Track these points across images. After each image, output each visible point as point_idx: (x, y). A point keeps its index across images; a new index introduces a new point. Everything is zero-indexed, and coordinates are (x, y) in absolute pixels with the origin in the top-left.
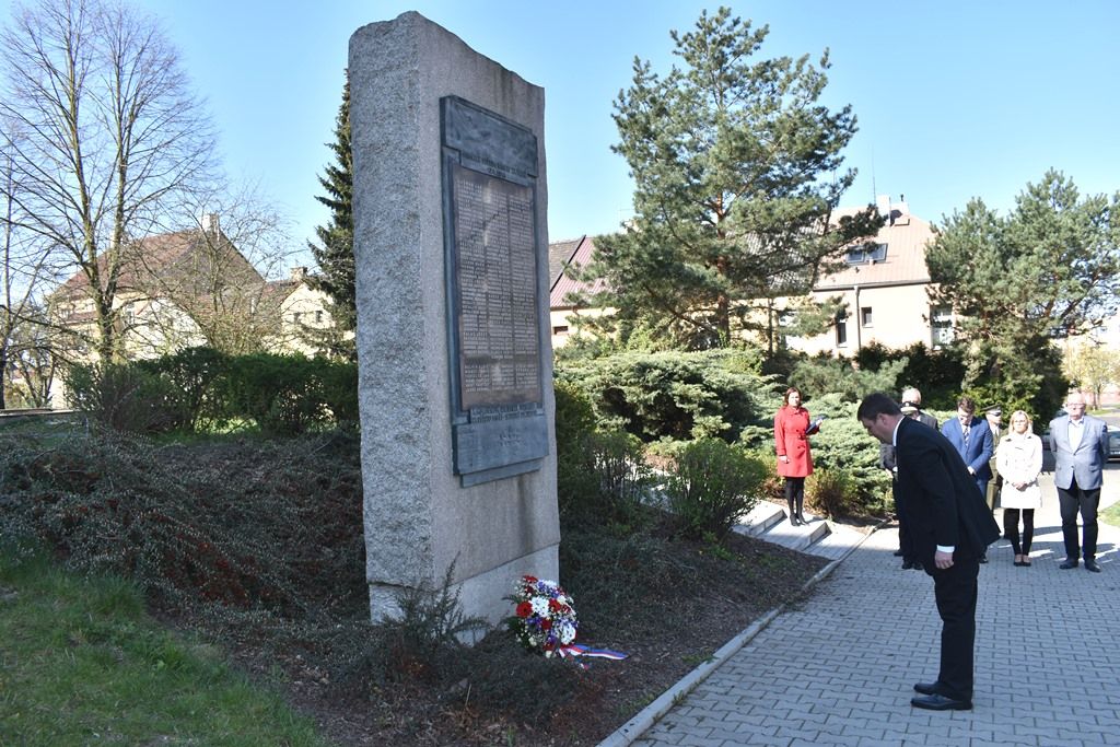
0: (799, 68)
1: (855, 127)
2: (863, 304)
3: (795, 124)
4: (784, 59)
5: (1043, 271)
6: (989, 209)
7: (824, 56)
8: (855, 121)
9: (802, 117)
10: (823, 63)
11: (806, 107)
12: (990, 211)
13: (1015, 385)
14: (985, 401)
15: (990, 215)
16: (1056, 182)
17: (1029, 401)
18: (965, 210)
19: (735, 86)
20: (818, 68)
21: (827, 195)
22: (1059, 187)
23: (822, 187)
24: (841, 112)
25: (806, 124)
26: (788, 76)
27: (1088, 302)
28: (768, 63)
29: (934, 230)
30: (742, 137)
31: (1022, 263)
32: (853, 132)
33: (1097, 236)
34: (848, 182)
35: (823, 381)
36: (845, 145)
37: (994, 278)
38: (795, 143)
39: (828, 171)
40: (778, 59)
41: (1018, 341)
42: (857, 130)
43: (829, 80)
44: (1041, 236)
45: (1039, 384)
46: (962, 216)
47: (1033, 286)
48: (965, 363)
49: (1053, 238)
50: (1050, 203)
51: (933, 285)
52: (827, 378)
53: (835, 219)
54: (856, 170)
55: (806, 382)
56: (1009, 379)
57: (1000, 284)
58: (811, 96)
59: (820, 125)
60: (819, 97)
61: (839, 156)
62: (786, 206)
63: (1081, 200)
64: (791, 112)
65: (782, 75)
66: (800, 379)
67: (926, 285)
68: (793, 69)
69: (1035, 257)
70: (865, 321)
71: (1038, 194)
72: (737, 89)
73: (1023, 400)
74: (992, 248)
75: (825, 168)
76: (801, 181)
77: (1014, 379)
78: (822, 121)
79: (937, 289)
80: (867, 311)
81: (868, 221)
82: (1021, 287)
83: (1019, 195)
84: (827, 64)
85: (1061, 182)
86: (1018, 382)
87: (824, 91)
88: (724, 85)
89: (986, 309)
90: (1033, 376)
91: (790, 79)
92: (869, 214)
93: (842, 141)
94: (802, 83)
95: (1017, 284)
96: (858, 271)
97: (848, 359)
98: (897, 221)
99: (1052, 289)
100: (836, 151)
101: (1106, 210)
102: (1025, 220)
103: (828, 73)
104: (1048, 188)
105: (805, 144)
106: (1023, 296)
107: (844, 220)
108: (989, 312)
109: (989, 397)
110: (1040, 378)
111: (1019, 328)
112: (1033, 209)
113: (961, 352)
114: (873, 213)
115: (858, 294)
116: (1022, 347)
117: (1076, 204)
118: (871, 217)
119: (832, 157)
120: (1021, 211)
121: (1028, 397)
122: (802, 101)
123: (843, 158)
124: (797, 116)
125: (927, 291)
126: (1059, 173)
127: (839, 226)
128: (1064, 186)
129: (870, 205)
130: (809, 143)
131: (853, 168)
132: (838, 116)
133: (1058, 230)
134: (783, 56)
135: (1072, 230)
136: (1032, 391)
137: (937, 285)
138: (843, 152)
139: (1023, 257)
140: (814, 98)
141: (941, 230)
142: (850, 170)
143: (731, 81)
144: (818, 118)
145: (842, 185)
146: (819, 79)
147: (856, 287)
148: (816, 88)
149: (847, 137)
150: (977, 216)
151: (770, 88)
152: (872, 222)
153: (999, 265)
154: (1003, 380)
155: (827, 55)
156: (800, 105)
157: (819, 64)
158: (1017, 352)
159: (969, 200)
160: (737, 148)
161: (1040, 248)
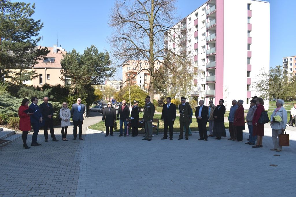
0: (27, 7)
1: (43, 26)
2: (47, 73)
3: (24, 22)
4: (24, 3)
5: (88, 69)
6: (77, 52)
7: (33, 5)
8: (42, 24)
9: (26, 20)
10: (33, 7)
11: (27, 18)
12: (77, 53)
13: (81, 96)
14: (74, 100)
15: (77, 54)
16: (94, 48)
17: (85, 100)
18: (72, 52)
19: (7, 7)
20: (32, 8)
21: (32, 43)
22: (94, 49)
23: (31, 40)
24: (38, 21)
25: (27, 22)
26: (23, 8)
27: (100, 77)
28: (19, 3)
29: (63, 56)
30: (7, 23)
31: (83, 67)
32: (42, 27)
33: (101, 62)
34: (39, 40)
35: (28, 93)
36: (39, 30)
37: (77, 69)
38: (23, 27)
39: (34, 36)
40: (22, 3)
41: (82, 85)
42: (43, 27)
43: (35, 12)
44: (89, 60)
45: (87, 96)
46: (71, 53)
47: (86, 72)
48: (69, 90)
49: (91, 61)
50: (92, 53)
51: (62, 70)
52: (30, 92)
53: (35, 49)
54: (41, 37)
55: (23, 93)
56: (80, 94)
57: (78, 71)
58: (29, 15)
59: (32, 24)
60: (32, 16)
61: (38, 33)
62: (19, 44)
63: (99, 53)
64: (22, 19)
65: (22, 7)
66: (21, 92)
67: (60, 70)
68: (25, 6)
69: (87, 65)
70: (48, 78)
71: (89, 50)
72: (8, 8)
73: (83, 100)
74: (77, 62)
75: (33, 35)
76: (26, 38)
77: (81, 94)
78: (32, 22)
79: (63, 71)
80: (48, 75)
81: (45, 51)
82: (83, 72)
83: (85, 50)
84: (34, 7)
85: (95, 48)
86: (82, 95)
87: (33, 15)
88: (4, 6)
89: (75, 77)
90: (86, 94)
91: (24, 9)
92: (45, 49)
93: (39, 29)
94: (26, 11)
95: (82, 71)
96: (46, 64)
97: (40, 87)
98: (58, 52)
99: (90, 73)
100: (37, 31)
101: (104, 56)
102: (86, 56)
103: (34, 10)
104: (92, 49)
105: (26, 28)
106: (83, 74)
107: (38, 50)
108: (75, 78)
109: (75, 99)
110: (87, 94)
111: (82, 82)
112: (87, 53)
113: (68, 87)
114: (46, 49)
115: (46, 70)
116: (83, 87)
117: (98, 54)
118: (46, 50)
119: (35, 33)
120: (85, 53)
121: (84, 99)
122: (26, 16)
123: (39, 34)
124: (24, 20)
125: (60, 71)
126: (94, 46)
127: (36, 52)
128: (96, 49)
129: (45, 47)
130: (27, 28)
131: (40, 37)
132: (37, 22)
133: (92, 59)
134: (23, 2)
135: (95, 60)
136: (86, 97)
137: (63, 70)
138: (39, 32)
139: (84, 65)
140: (30, 16)
141: (65, 56)
142: (39, 37)
143: (6, 5)
144: (31, 21)
145: (37, 41)
146: (32, 11)
147: (45, 68)
148: (31, 13)
149: (40, 28)
150: (74, 53)
151: (18, 10)
152: (46, 52)
153: (78, 66)
154: (79, 94)
155: (34, 5)
156: (25, 17)
157: (32, 7)
158: (82, 88)
159: (73, 49)
160: (5, 26)
161: (88, 63)
